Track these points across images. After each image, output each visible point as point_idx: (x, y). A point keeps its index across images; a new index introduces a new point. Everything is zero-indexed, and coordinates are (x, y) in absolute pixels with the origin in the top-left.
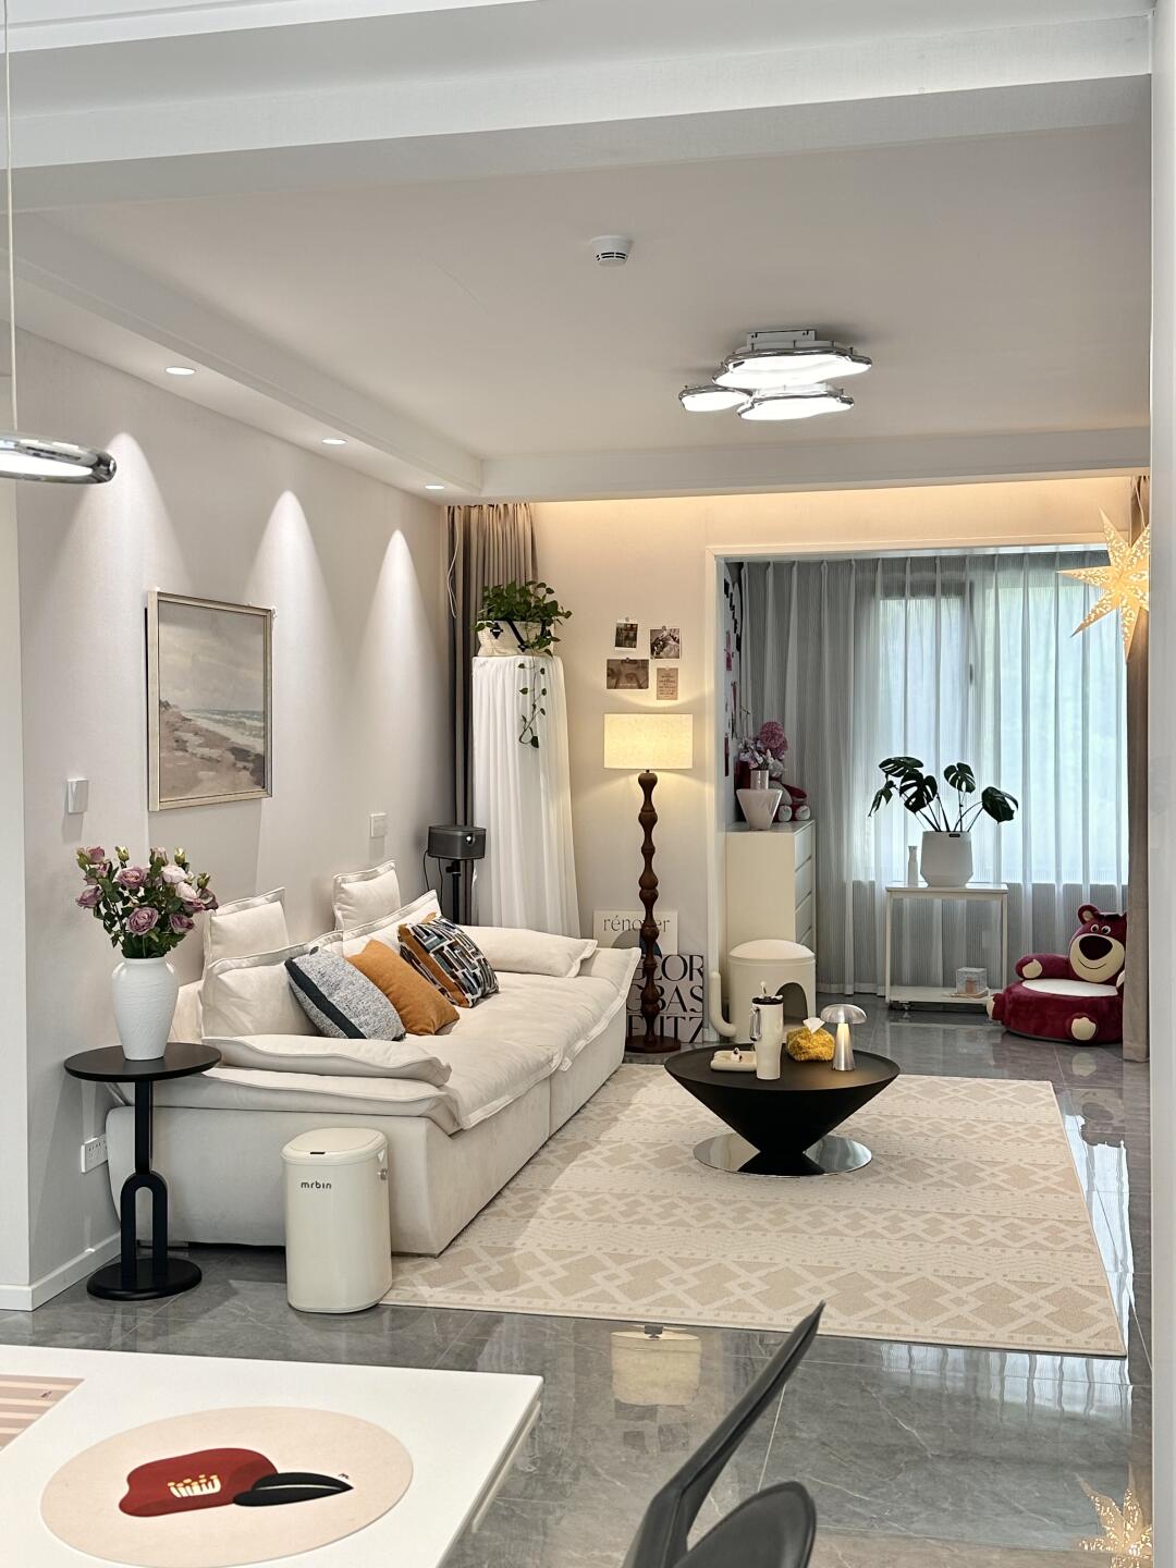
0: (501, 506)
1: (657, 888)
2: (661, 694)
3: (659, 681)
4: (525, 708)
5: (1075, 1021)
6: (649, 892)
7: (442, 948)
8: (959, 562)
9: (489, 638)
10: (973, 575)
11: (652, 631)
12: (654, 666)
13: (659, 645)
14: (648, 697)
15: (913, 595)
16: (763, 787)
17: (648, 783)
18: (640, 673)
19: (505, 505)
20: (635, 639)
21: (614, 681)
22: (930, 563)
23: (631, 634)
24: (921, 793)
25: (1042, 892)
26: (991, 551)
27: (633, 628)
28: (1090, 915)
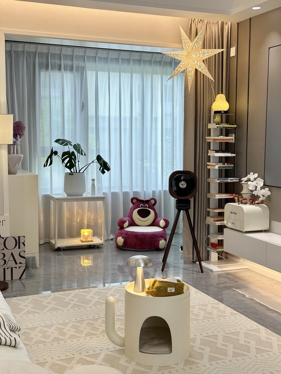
16: (14, 153)
25: (114, 195)
28: (136, 201)
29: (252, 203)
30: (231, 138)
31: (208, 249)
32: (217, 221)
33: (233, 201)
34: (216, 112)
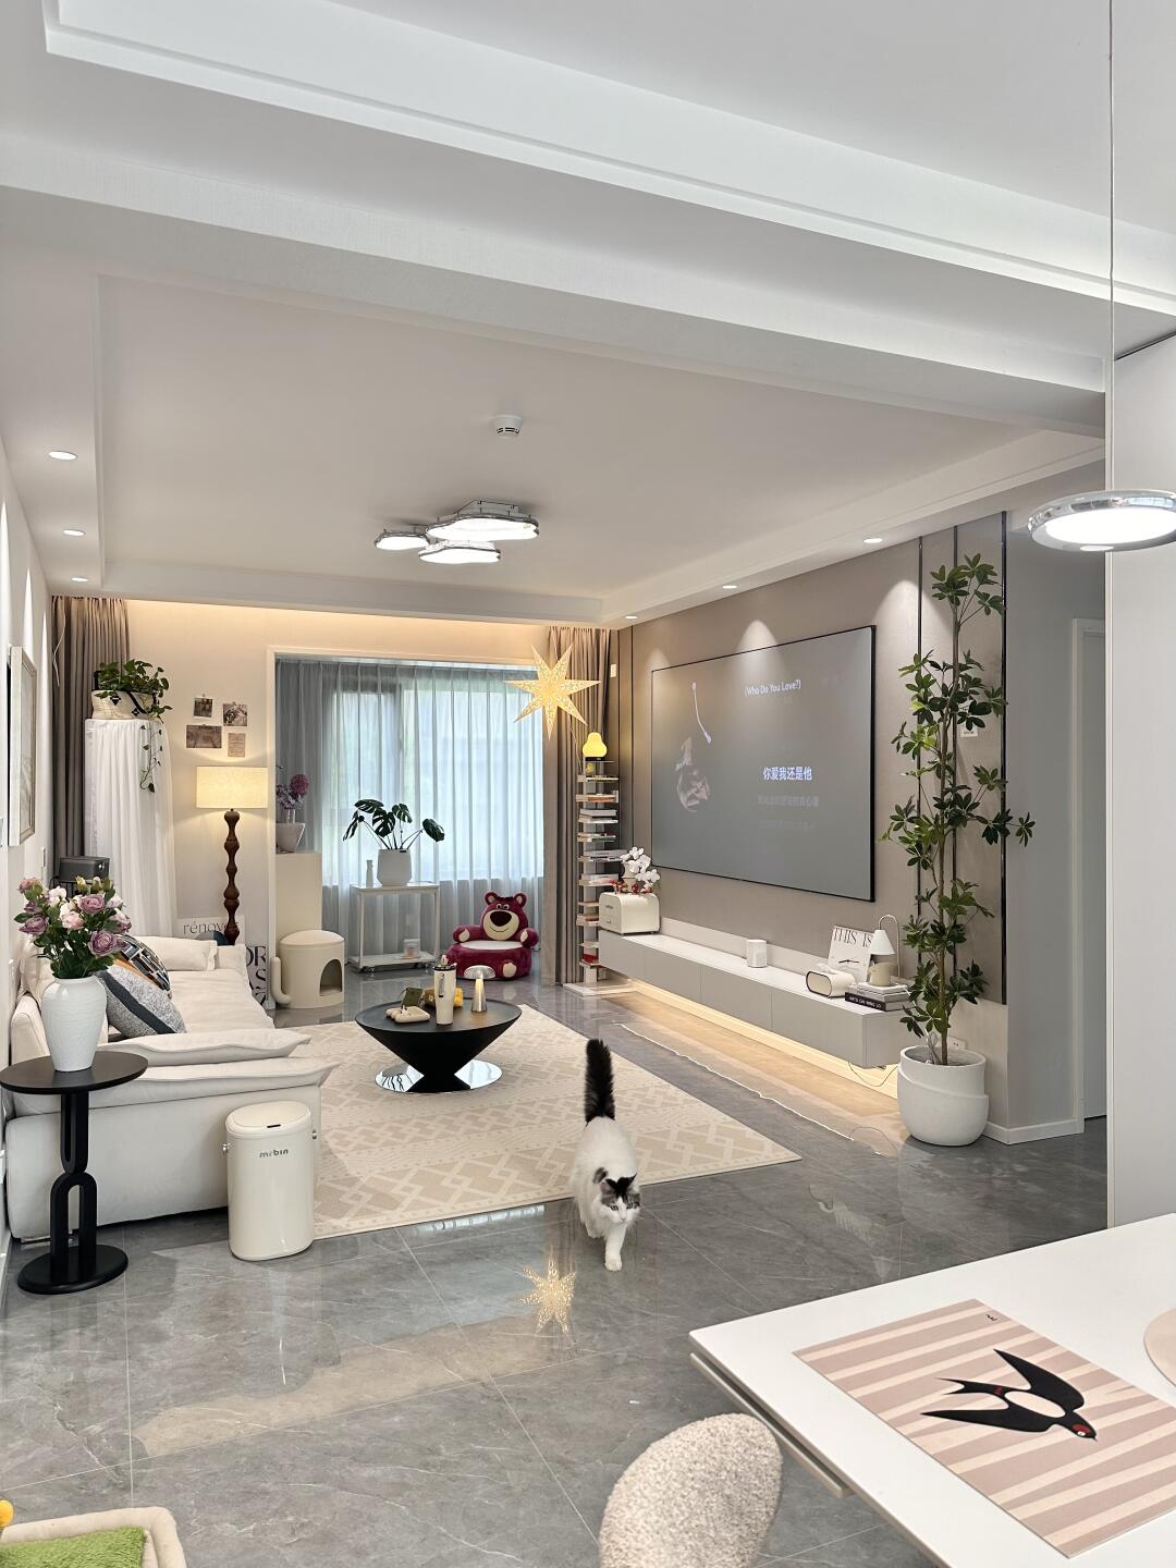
0: (100, 599)
1: (239, 898)
2: (232, 752)
3: (229, 743)
4: (143, 762)
5: (505, 966)
6: (231, 901)
7: (138, 955)
8: (392, 670)
9: (109, 704)
10: (402, 680)
11: (224, 705)
12: (226, 732)
13: (229, 716)
14: (221, 755)
15: (362, 690)
16: (291, 820)
17: (232, 819)
18: (215, 737)
19: (104, 600)
20: (210, 710)
21: (193, 742)
22: (373, 669)
23: (207, 706)
24: (384, 823)
25: (462, 884)
26: (412, 663)
27: (209, 702)
28: (493, 898)
29: (636, 892)
30: (615, 796)
31: (581, 964)
32: (591, 920)
33: (610, 889)
34: (588, 759)
